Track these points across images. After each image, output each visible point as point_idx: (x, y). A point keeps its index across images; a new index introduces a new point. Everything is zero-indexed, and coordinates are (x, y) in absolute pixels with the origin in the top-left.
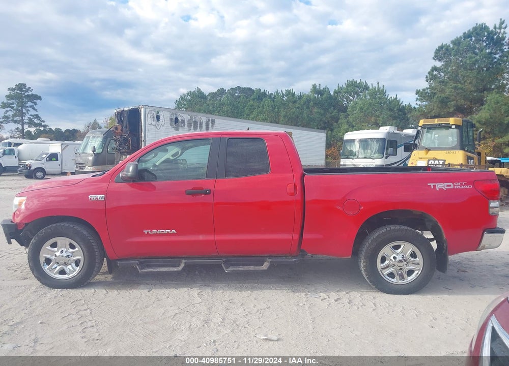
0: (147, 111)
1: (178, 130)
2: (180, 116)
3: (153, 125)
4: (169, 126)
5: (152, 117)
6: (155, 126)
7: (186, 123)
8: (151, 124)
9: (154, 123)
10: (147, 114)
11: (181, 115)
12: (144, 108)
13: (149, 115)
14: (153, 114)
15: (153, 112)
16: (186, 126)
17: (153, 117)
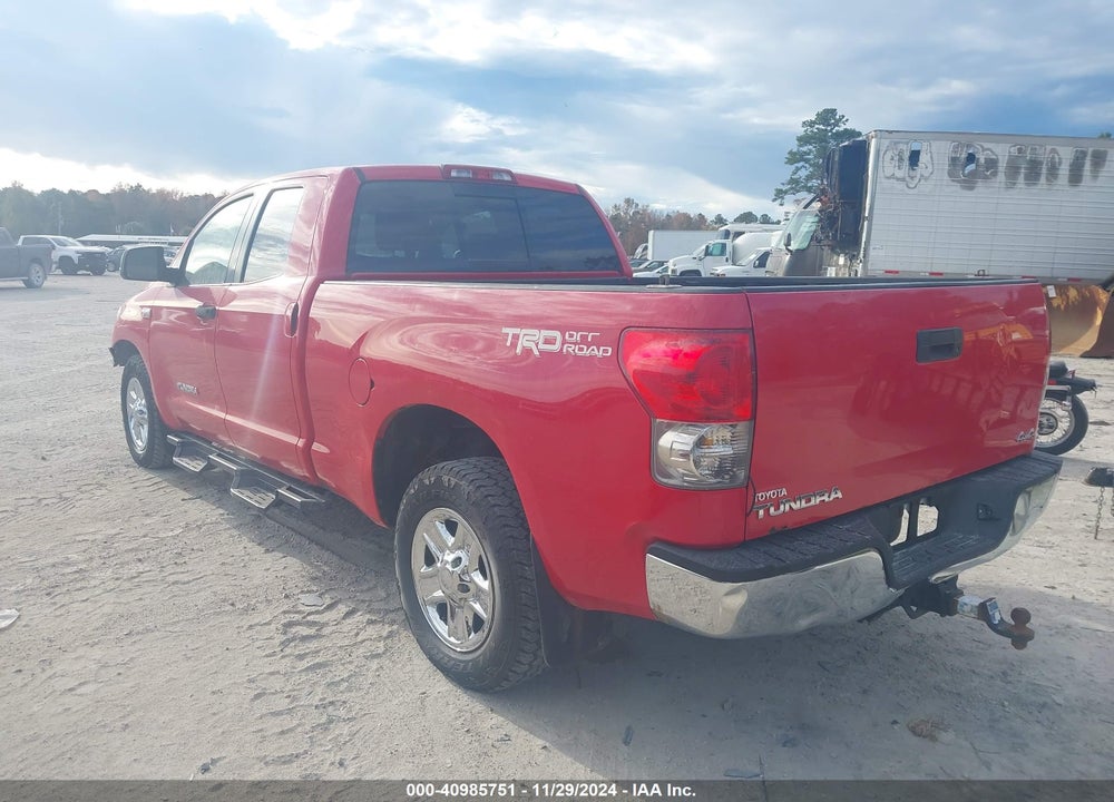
0: (886, 143)
1: (971, 188)
2: (984, 150)
3: (898, 179)
4: (946, 177)
5: (896, 158)
6: (903, 180)
7: (1002, 165)
8: (892, 176)
9: (899, 174)
10: (882, 153)
11: (986, 145)
12: (876, 136)
13: (889, 154)
14: (901, 152)
15: (901, 146)
16: (1001, 177)
17: (901, 159)
